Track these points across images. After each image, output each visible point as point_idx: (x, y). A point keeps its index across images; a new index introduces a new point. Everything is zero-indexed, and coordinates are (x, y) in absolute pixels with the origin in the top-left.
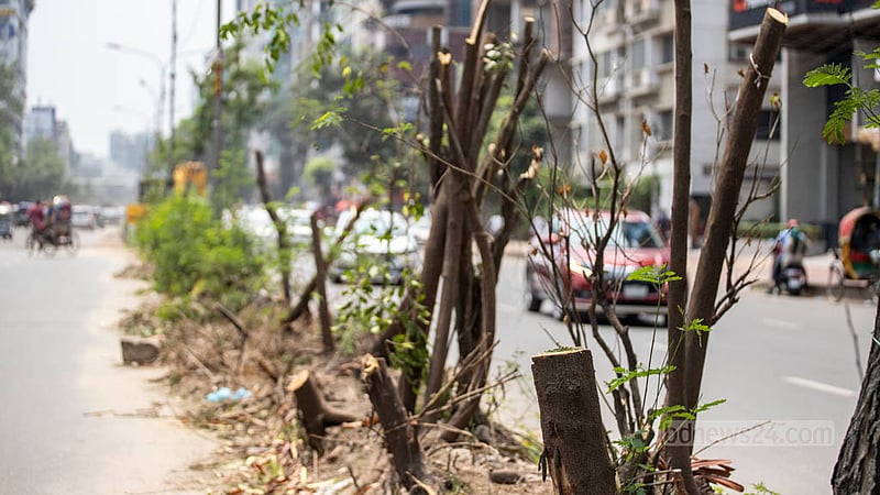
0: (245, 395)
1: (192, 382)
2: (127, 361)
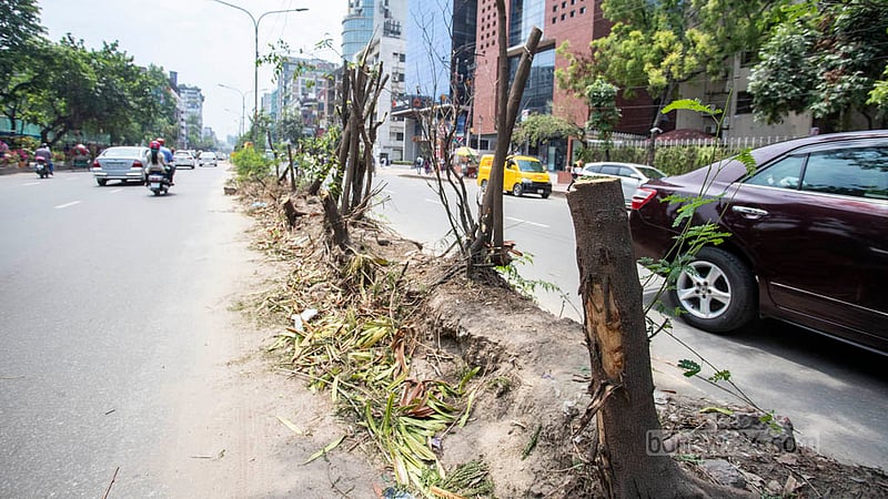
0: (266, 205)
1: (247, 200)
2: (226, 193)
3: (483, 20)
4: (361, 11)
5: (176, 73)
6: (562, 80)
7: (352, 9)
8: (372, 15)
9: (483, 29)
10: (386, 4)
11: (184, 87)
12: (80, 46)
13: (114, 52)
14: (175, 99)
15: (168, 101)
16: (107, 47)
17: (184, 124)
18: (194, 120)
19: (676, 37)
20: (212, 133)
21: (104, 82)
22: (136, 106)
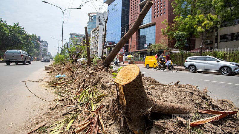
2: (46, 70)
3: (131, 18)
4: (93, 20)
5: (40, 37)
6: (163, 32)
7: (90, 20)
8: (96, 21)
9: (131, 21)
10: (100, 18)
11: (43, 41)
12: (5, 23)
13: (17, 26)
14: (39, 44)
15: (37, 44)
16: (15, 24)
17: (42, 51)
18: (45, 50)
19: (204, 16)
20: (50, 54)
21: (13, 34)
22: (23, 42)
